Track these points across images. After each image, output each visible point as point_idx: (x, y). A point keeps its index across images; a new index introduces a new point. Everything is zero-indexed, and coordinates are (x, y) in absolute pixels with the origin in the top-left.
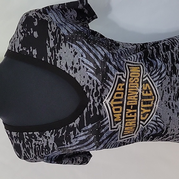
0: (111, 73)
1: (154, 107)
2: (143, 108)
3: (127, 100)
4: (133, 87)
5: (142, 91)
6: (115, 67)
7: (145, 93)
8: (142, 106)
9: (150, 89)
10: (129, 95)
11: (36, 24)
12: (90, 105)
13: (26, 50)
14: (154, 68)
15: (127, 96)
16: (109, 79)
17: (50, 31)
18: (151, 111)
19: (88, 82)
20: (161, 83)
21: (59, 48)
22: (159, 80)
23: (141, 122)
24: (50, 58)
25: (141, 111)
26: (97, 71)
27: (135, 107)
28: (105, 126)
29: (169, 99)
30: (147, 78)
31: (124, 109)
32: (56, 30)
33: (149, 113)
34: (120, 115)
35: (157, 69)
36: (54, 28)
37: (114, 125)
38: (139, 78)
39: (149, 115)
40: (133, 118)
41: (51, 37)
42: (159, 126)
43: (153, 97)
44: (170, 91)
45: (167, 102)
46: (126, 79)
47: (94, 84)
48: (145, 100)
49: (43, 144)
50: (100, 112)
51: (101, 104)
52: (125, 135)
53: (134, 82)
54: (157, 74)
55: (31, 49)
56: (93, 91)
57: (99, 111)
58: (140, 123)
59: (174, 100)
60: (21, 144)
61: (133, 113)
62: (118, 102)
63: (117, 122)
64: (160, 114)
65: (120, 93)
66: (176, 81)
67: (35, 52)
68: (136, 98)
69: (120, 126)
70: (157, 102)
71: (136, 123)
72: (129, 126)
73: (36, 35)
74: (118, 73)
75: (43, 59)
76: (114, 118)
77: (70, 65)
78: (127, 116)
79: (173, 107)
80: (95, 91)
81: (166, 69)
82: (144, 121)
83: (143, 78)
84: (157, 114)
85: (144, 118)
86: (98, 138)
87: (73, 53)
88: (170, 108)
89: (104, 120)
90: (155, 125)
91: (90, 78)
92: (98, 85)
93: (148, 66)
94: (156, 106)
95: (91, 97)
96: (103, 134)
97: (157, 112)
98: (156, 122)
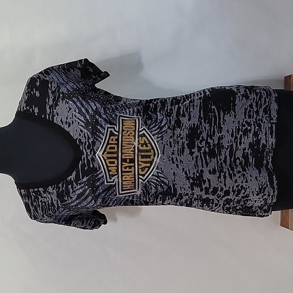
0: (101, 126)
1: (155, 161)
2: (141, 162)
3: (122, 153)
4: (128, 140)
5: (138, 144)
6: (105, 120)
7: (142, 146)
8: (140, 159)
10: (123, 148)
11: (38, 84)
12: (84, 158)
13: (30, 108)
14: (153, 122)
15: (122, 149)
16: (100, 132)
18: (151, 166)
19: (80, 135)
21: (56, 105)
22: (158, 133)
23: (140, 176)
25: (139, 165)
27: (132, 161)
28: (100, 179)
29: (173, 154)
31: (120, 162)
32: (56, 89)
33: (149, 168)
35: (156, 123)
36: (54, 87)
37: (110, 179)
38: (135, 131)
39: (148, 170)
40: (131, 172)
41: (51, 95)
42: (163, 182)
43: (152, 151)
44: (173, 145)
45: (170, 157)
46: (118, 132)
48: (143, 154)
49: (48, 201)
51: (94, 157)
52: (125, 190)
53: (129, 135)
54: (156, 128)
55: (34, 108)
56: (85, 144)
57: (92, 163)
58: (139, 178)
59: (179, 155)
60: (30, 202)
61: (130, 167)
62: (112, 155)
63: (113, 176)
65: (113, 146)
66: (180, 135)
67: (36, 110)
68: (132, 151)
70: (158, 157)
72: (127, 180)
73: (38, 94)
74: (109, 126)
75: (43, 116)
76: (109, 171)
79: (177, 162)
80: (87, 144)
82: (143, 175)
84: (158, 168)
85: (143, 173)
86: (93, 191)
87: (68, 109)
88: (173, 163)
89: (98, 173)
90: (158, 181)
92: (89, 138)
93: (146, 120)
94: (157, 160)
95: (84, 149)
97: (157, 167)
98: (158, 177)
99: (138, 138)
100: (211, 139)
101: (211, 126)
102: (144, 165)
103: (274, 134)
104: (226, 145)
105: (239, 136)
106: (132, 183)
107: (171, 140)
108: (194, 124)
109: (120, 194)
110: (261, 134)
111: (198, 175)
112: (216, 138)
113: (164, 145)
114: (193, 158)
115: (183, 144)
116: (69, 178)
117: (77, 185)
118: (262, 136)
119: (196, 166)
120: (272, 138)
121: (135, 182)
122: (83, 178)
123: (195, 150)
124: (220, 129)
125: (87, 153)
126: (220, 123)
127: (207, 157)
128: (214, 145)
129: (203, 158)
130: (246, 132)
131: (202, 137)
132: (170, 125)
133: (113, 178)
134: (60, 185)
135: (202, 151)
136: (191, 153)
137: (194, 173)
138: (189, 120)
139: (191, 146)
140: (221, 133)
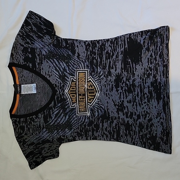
1: (97, 95)
2: (89, 96)
3: (78, 91)
4: (81, 84)
5: (87, 86)
7: (89, 87)
8: (89, 94)
9: (92, 85)
10: (79, 88)
11: (29, 50)
12: (58, 94)
15: (78, 89)
17: (37, 54)
19: (56, 82)
20: (100, 81)
23: (89, 104)
24: (38, 69)
25: (88, 97)
26: (60, 77)
27: (84, 95)
29: (107, 91)
30: (90, 79)
31: (77, 96)
33: (93, 99)
34: (75, 99)
37: (73, 105)
38: (85, 79)
40: (83, 101)
43: (95, 89)
45: (105, 93)
46: (76, 80)
47: (59, 83)
48: (90, 91)
50: (63, 97)
53: (82, 81)
58: (88, 105)
61: (83, 98)
62: (73, 92)
64: (100, 99)
69: (76, 105)
71: (86, 104)
73: (30, 56)
76: (72, 100)
77: (47, 73)
78: (80, 100)
79: (109, 96)
80: (60, 86)
81: (104, 73)
82: (90, 103)
83: (88, 79)
84: (98, 99)
85: (90, 102)
91: (57, 80)
94: (98, 95)
95: (58, 89)
96: (66, 109)
97: (98, 98)
98: (98, 104)
99: (87, 83)
100: (128, 81)
101: (128, 73)
102: (90, 97)
103: (165, 75)
104: (137, 84)
105: (144, 79)
106: (84, 107)
107: (106, 83)
108: (118, 73)
109: (78, 114)
110: (157, 76)
111: (121, 103)
112: (131, 81)
113: (102, 86)
114: (118, 93)
115: (112, 85)
116: (50, 106)
117: (55, 109)
118: (158, 77)
119: (120, 98)
120: (164, 78)
121: (86, 107)
122: (58, 104)
123: (120, 89)
124: (134, 74)
125: (59, 91)
126: (133, 71)
127: (127, 93)
128: (130, 85)
129: (124, 93)
130: (149, 75)
131: (123, 81)
132: (105, 74)
133: (74, 105)
134: (45, 111)
135: (124, 89)
136: (117, 91)
137: (118, 102)
138: (116, 70)
139: (117, 86)
140: (134, 77)
